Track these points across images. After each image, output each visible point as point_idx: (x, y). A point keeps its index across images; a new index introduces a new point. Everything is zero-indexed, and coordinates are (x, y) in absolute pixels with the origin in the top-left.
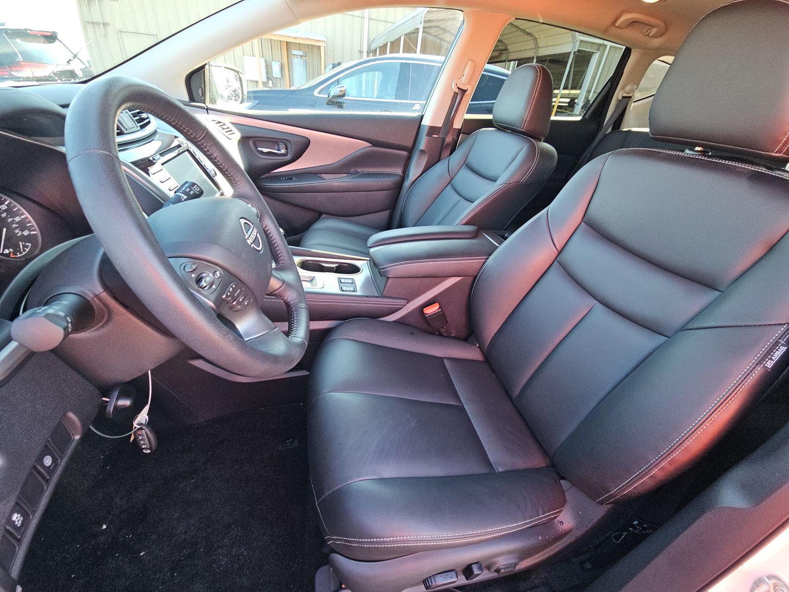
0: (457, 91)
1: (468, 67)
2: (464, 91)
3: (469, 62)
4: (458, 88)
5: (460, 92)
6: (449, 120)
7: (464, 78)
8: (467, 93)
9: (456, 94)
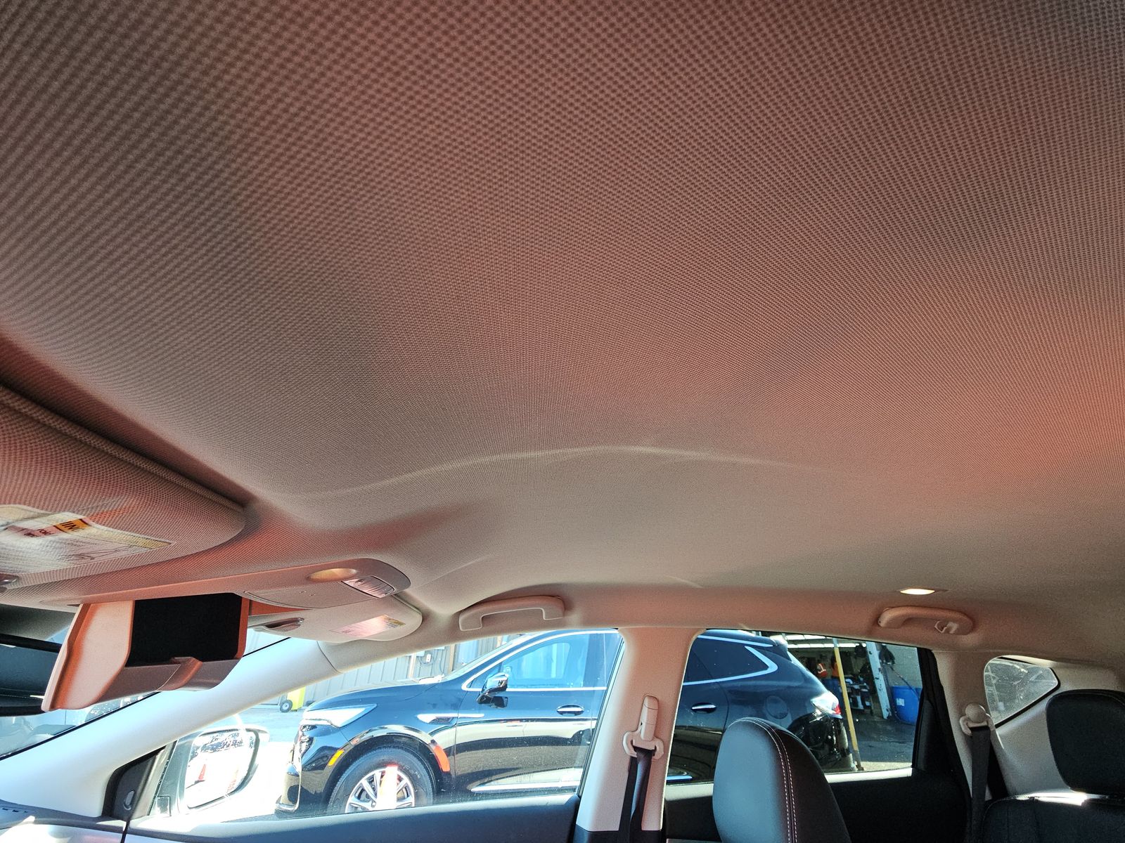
0: (635, 754)
1: (645, 710)
2: (649, 754)
3: (647, 701)
4: (636, 749)
5: (642, 756)
6: (632, 817)
7: (643, 729)
8: (657, 756)
9: (633, 763)
